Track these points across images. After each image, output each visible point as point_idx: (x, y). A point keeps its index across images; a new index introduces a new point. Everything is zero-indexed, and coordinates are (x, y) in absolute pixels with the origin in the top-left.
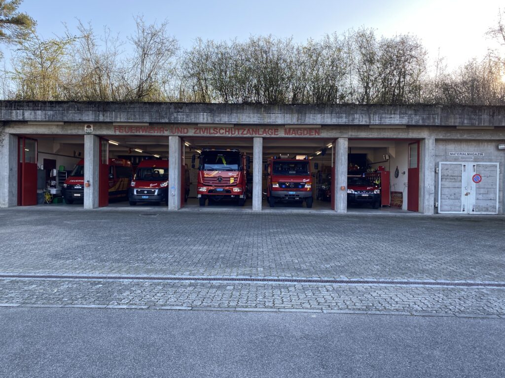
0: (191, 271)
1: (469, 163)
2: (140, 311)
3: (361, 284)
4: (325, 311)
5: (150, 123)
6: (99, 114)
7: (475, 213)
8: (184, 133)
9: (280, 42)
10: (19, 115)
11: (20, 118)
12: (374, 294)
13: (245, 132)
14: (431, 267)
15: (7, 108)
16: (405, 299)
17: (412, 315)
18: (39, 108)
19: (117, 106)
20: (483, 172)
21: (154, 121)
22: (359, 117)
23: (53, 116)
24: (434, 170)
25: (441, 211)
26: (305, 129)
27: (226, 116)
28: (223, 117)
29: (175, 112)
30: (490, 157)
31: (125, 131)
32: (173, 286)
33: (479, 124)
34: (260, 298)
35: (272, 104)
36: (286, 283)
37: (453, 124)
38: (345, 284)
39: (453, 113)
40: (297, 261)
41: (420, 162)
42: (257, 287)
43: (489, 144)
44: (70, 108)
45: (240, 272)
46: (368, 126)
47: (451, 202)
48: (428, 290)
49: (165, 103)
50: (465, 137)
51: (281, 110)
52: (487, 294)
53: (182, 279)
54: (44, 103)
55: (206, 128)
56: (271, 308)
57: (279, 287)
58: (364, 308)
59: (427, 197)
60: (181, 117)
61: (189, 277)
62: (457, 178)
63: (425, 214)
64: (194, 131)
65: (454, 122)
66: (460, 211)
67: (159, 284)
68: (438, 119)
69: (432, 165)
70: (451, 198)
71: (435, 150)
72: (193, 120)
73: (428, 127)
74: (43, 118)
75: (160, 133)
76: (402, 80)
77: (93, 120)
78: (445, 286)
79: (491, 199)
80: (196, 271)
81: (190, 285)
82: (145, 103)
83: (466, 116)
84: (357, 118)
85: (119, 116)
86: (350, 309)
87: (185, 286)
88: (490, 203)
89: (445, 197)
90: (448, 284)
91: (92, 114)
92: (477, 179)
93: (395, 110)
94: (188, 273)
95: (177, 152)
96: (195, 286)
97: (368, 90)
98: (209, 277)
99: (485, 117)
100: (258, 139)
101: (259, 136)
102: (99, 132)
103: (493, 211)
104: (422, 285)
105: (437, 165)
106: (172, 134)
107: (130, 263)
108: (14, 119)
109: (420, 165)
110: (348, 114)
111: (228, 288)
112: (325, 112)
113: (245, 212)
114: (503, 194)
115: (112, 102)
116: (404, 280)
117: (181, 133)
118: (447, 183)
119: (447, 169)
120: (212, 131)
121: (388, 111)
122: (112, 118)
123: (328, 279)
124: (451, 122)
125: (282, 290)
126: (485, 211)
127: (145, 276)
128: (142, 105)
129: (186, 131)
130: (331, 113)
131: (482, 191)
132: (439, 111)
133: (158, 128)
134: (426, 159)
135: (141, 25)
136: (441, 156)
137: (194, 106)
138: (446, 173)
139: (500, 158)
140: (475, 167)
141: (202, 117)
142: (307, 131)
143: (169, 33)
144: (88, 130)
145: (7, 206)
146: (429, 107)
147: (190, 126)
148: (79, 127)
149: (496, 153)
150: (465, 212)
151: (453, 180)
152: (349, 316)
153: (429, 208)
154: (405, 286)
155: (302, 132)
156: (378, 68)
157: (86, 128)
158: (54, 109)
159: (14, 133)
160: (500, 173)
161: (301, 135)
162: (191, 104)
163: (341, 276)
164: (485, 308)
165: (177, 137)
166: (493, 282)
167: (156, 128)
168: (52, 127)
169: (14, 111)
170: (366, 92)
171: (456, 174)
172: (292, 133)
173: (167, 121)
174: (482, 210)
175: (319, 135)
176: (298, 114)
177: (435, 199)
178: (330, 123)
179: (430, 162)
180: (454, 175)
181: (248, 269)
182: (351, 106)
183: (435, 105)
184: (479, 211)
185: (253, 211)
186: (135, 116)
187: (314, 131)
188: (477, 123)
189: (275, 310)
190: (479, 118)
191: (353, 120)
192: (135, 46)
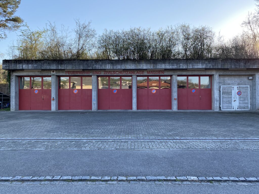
0: (110, 136)
1: (235, 86)
2: (96, 150)
3: (185, 140)
4: (171, 150)
5: (83, 70)
6: (59, 66)
7: (239, 110)
8: (99, 74)
9: (144, 30)
10: (20, 67)
11: (21, 68)
12: (191, 143)
13: (128, 73)
14: (216, 133)
15: (14, 64)
16: (204, 145)
17: (206, 150)
18: (30, 63)
19: (67, 61)
20: (242, 90)
21: (85, 68)
22: (183, 65)
23: (37, 67)
24: (218, 89)
25: (222, 109)
26: (157, 71)
27: (119, 66)
28: (118, 66)
29: (95, 64)
30: (245, 83)
31: (71, 73)
32: (105, 142)
33: (239, 67)
34: (143, 145)
35: (141, 60)
36: (153, 140)
37: (227, 68)
38: (179, 140)
39: (227, 63)
40: (156, 132)
41: (212, 86)
42: (141, 142)
43: (245, 76)
44: (45, 63)
45: (132, 136)
46: (187, 69)
47: (227, 105)
48: (214, 142)
49: (90, 60)
50: (233, 73)
51: (145, 62)
52: (239, 143)
53: (108, 139)
54: (32, 61)
55: (110, 72)
56: (149, 148)
57: (150, 142)
58: (187, 148)
59: (215, 102)
60: (98, 67)
61: (110, 138)
62: (230, 93)
63: (215, 111)
64: (104, 73)
65: (227, 67)
66: (232, 109)
67: (99, 141)
68: (220, 66)
69: (218, 87)
70: (227, 103)
71: (219, 80)
72: (104, 68)
73: (215, 69)
74: (32, 68)
75: (88, 74)
76: (202, 47)
77: (56, 68)
78: (221, 140)
79: (246, 103)
80: (113, 136)
81: (112, 141)
82: (81, 60)
83: (233, 64)
84: (181, 66)
85: (68, 66)
86: (181, 149)
87: (110, 142)
88: (246, 105)
89: (224, 102)
90: (222, 139)
91: (55, 66)
92: (239, 93)
93: (200, 61)
94: (110, 137)
95: (96, 83)
96: (115, 142)
97: (186, 52)
98: (120, 138)
99: (242, 64)
100: (135, 76)
101: (135, 75)
102: (58, 74)
103: (247, 109)
104: (211, 140)
105: (220, 87)
106: (93, 75)
107: (83, 134)
108: (18, 68)
109: (212, 87)
110: (177, 64)
111: (129, 142)
112: (166, 63)
113: (129, 111)
114: (252, 101)
115: (65, 60)
116: (204, 138)
117: (98, 74)
118: (225, 96)
119: (225, 89)
120: (112, 73)
121: (196, 62)
122: (65, 67)
123: (171, 138)
124: (226, 67)
125: (152, 143)
126: (243, 109)
127: (92, 138)
128: (79, 61)
129: (100, 73)
130: (169, 63)
131: (242, 99)
132: (220, 62)
133: (87, 72)
134: (215, 84)
135: (78, 23)
136: (222, 83)
137: (104, 61)
138: (224, 91)
139: (250, 83)
140: (238, 88)
141: (108, 66)
142: (158, 72)
143: (92, 27)
144: (53, 73)
145: (14, 110)
146: (215, 60)
147: (102, 70)
148: (49, 72)
149: (248, 81)
150: (234, 110)
151: (228, 94)
152: (181, 151)
153: (216, 108)
154: (204, 140)
155: (156, 72)
156: (191, 41)
157: (52, 72)
158: (37, 63)
159: (17, 75)
160: (250, 90)
161: (155, 74)
162: (103, 60)
163: (177, 137)
164: (237, 147)
165: (96, 76)
166: (242, 138)
167: (86, 72)
168: (36, 72)
169: (18, 65)
170: (185, 53)
171: (229, 91)
172: (151, 73)
173: (91, 68)
174: (242, 108)
175: (163, 73)
176: (153, 64)
177: (219, 104)
178: (169, 68)
179: (216, 86)
180: (228, 92)
181: (135, 135)
182: (179, 60)
183: (218, 59)
184: (241, 109)
185: (132, 111)
186: (76, 66)
187: (161, 72)
188: (238, 67)
189: (150, 149)
190: (239, 65)
191: (180, 66)
192: (76, 33)
